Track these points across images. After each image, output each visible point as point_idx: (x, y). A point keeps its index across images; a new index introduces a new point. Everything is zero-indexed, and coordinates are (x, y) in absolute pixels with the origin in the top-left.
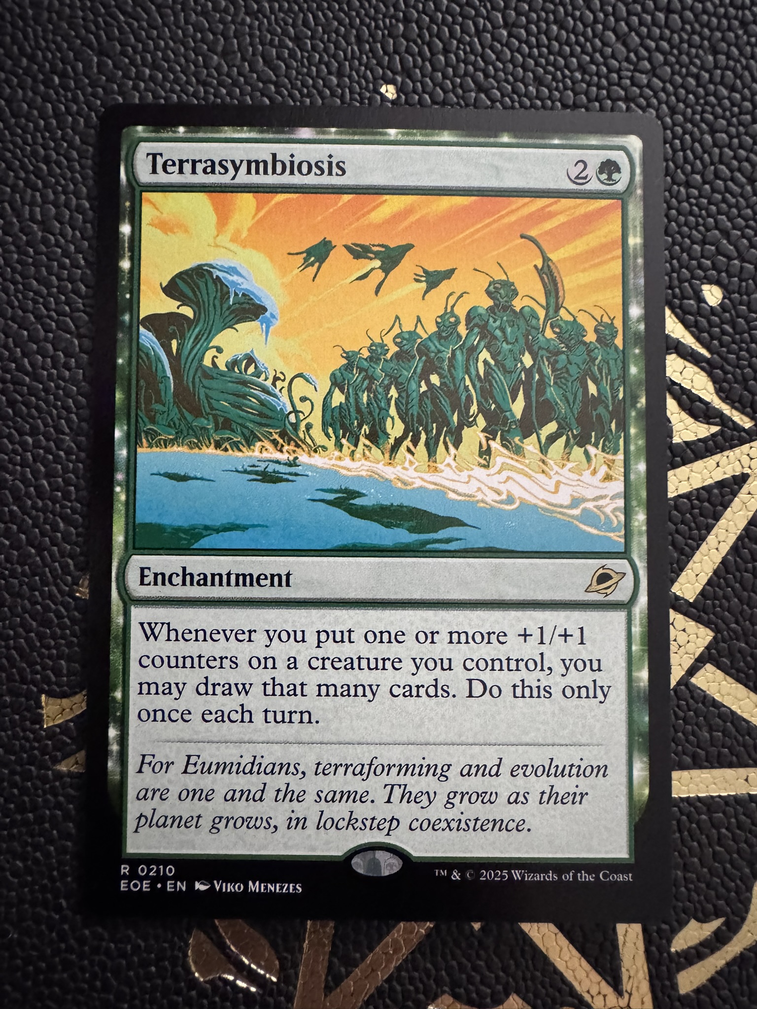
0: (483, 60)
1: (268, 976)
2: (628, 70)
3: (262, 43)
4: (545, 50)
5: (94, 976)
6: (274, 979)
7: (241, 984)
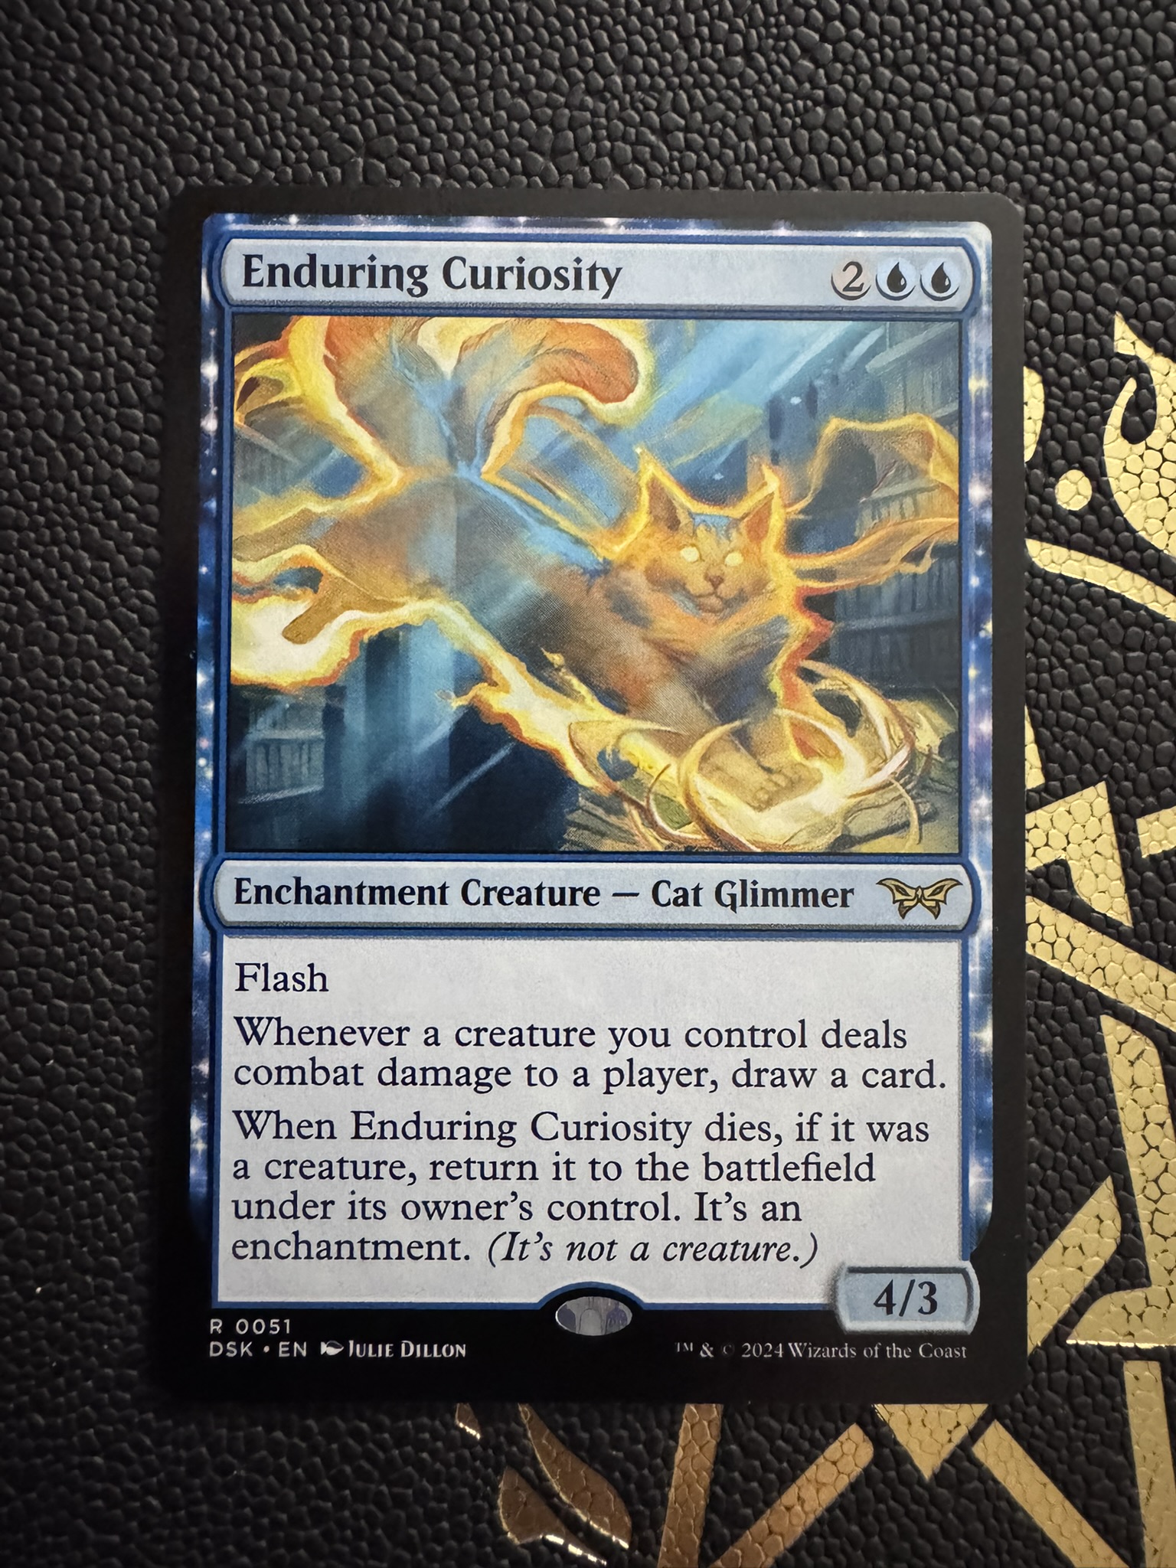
0: (946, 163)
1: (614, 1539)
2: (1166, 179)
3: (609, 138)
4: (1039, 148)
5: (358, 1534)
6: (625, 1545)
7: (575, 1550)
